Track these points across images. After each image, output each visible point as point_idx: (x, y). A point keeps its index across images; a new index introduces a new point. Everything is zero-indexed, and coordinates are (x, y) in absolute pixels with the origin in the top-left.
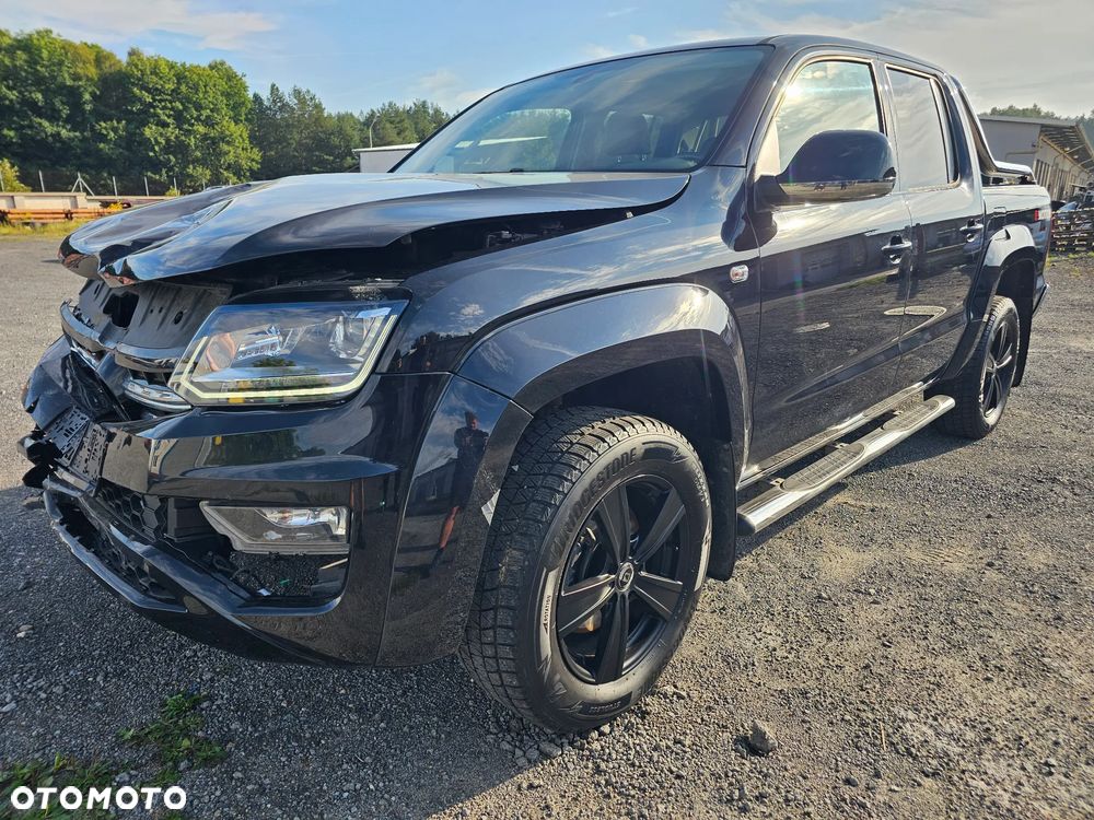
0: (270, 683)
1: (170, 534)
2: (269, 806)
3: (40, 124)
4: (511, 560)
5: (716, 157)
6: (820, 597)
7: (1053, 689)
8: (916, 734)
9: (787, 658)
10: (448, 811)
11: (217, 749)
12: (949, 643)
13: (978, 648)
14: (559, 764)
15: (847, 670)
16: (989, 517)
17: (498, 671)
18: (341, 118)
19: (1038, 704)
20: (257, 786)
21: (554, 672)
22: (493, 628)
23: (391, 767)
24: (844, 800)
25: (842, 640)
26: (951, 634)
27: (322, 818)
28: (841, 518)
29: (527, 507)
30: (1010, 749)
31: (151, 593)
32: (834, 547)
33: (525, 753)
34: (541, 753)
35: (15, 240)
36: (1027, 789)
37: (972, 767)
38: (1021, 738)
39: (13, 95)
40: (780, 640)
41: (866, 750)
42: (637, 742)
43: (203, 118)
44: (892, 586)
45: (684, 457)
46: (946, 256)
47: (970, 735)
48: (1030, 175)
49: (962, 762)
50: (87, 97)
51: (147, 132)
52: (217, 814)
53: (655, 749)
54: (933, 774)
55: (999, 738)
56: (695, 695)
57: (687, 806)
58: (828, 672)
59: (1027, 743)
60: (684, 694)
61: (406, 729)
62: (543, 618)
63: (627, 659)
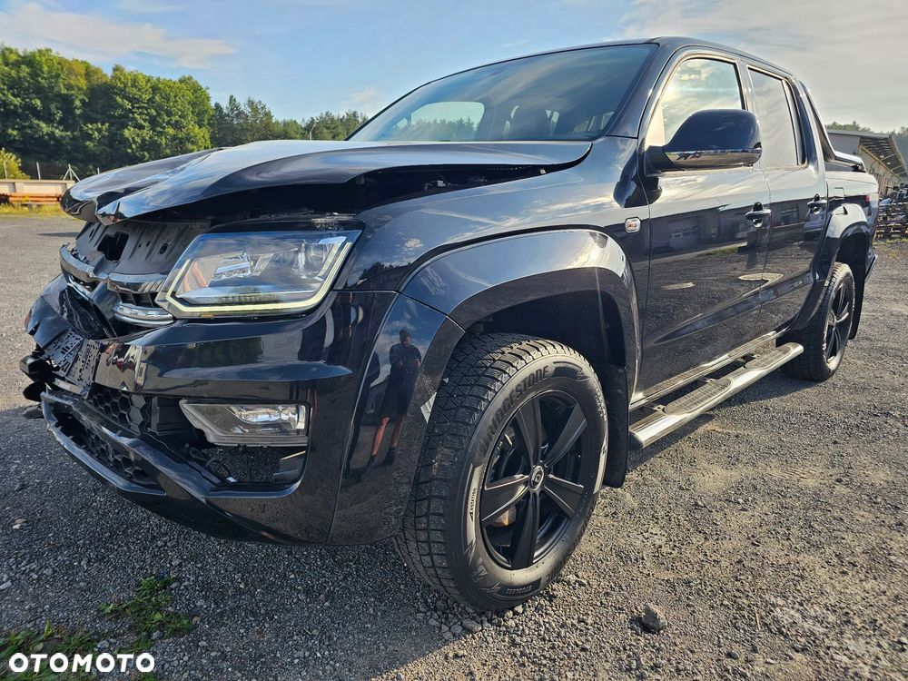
0: (230, 569)
1: (153, 429)
2: (230, 669)
3: (38, 125)
4: (442, 458)
5: (613, 129)
6: (696, 504)
7: (900, 581)
8: (786, 617)
9: (671, 553)
10: (385, 676)
11: (185, 622)
12: (808, 543)
13: (834, 547)
14: (480, 638)
15: (723, 564)
16: (835, 442)
17: (430, 554)
18: (286, 124)
19: (888, 593)
20: (219, 653)
21: (477, 555)
22: (426, 515)
23: (335, 639)
24: (727, 670)
25: (717, 539)
26: (810, 536)
27: (276, 680)
28: (710, 442)
29: (457, 412)
30: (867, 629)
31: (135, 480)
32: (706, 465)
33: (450, 628)
34: (464, 628)
35: (15, 218)
36: (884, 662)
37: (835, 644)
38: (876, 621)
39: (17, 101)
40: (664, 539)
41: (744, 629)
42: (546, 620)
43: (173, 122)
44: (757, 496)
45: (586, 377)
46: (789, 232)
47: (832, 618)
48: (861, 165)
49: (826, 640)
50: (78, 103)
51: (127, 133)
52: (185, 675)
53: (562, 626)
54: (803, 650)
55: (857, 621)
56: (594, 583)
57: (592, 674)
58: (707, 565)
59: (881, 625)
60: (585, 582)
61: (347, 607)
62: (469, 507)
63: (537, 550)
